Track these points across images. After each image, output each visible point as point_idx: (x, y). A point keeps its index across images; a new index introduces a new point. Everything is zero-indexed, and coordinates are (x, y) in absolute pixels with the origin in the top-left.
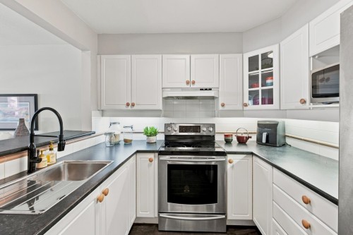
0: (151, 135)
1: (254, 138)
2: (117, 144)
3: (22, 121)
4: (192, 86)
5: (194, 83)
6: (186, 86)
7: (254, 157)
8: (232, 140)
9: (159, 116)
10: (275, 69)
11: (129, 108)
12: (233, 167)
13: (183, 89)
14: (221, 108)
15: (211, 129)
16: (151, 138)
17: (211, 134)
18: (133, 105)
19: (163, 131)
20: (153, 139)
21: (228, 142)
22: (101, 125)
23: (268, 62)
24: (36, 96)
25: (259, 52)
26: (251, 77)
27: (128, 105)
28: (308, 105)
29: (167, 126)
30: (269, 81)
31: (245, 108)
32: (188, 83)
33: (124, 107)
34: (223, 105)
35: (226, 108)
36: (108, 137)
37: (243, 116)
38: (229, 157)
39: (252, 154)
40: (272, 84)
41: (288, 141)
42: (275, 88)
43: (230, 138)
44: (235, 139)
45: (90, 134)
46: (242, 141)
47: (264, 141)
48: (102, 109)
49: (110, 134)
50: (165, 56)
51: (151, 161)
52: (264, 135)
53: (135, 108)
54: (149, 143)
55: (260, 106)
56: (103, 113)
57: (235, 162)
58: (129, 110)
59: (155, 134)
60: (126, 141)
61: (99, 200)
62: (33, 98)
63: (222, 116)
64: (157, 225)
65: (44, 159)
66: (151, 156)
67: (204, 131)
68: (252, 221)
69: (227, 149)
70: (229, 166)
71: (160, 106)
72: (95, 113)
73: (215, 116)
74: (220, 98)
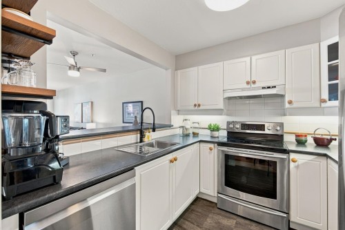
0: (213, 130)
2: (188, 135)
3: (136, 117)
4: (253, 86)
5: (254, 82)
6: (246, 86)
7: (329, 160)
8: (306, 141)
9: (221, 115)
11: (196, 108)
13: (243, 90)
14: (288, 105)
15: (278, 128)
16: (214, 133)
17: (279, 133)
18: (199, 105)
19: (226, 128)
20: (216, 134)
21: (300, 142)
22: (177, 120)
24: (142, 102)
26: (331, 68)
27: (195, 105)
29: (229, 123)
31: (323, 105)
32: (248, 83)
33: (192, 108)
34: (290, 102)
35: (295, 105)
36: (181, 129)
37: (324, 114)
38: (292, 156)
43: (303, 138)
44: (310, 140)
45: (170, 126)
46: (322, 143)
48: (178, 109)
49: (183, 127)
50: (226, 63)
51: (211, 149)
53: (201, 108)
54: (212, 137)
56: (179, 112)
57: (299, 162)
58: (196, 110)
59: (218, 129)
60: (194, 133)
61: (171, 161)
62: (140, 103)
64: (216, 204)
65: (146, 137)
66: (212, 146)
67: (270, 130)
70: (292, 165)
71: (221, 106)
72: (173, 112)
73: (285, 115)
74: (286, 96)
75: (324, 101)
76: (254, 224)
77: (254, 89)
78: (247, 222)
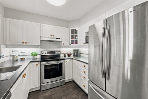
0: (35, 55)
1: (73, 55)
2: (16, 61)
4: (53, 37)
5: (53, 36)
6: (50, 36)
9: (38, 48)
10: (78, 34)
11: (24, 44)
12: (67, 63)
13: (49, 38)
14: (63, 45)
15: (59, 52)
16: (35, 57)
17: (59, 54)
19: (40, 54)
21: (65, 56)
23: (76, 32)
25: (74, 29)
26: (72, 36)
27: (23, 42)
28: (85, 44)
30: (76, 37)
31: (70, 45)
33: (21, 44)
34: (63, 44)
35: (64, 45)
36: (11, 57)
37: (69, 48)
38: (66, 60)
39: (72, 59)
40: (77, 38)
41: (81, 55)
42: (78, 39)
44: (67, 55)
46: (69, 55)
47: (75, 55)
48: (7, 44)
50: (42, 24)
52: (75, 53)
53: (27, 44)
54: (34, 59)
55: (74, 45)
56: (7, 46)
57: (68, 62)
58: (24, 45)
59: (37, 55)
60: (21, 59)
61: (23, 77)
63: (63, 48)
64: (40, 90)
66: (37, 63)
67: (57, 53)
68: (72, 79)
69: (65, 58)
70: (66, 63)
72: (3, 46)
73: (60, 48)
74: (63, 42)
75: (70, 44)
76: (56, 88)
77: (53, 38)
78: (54, 89)
